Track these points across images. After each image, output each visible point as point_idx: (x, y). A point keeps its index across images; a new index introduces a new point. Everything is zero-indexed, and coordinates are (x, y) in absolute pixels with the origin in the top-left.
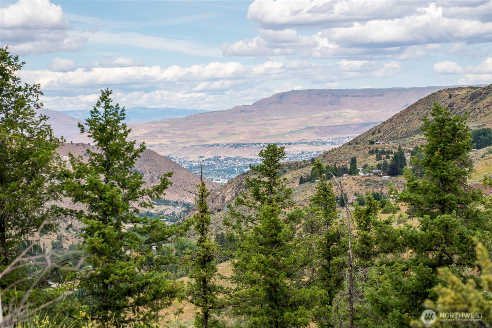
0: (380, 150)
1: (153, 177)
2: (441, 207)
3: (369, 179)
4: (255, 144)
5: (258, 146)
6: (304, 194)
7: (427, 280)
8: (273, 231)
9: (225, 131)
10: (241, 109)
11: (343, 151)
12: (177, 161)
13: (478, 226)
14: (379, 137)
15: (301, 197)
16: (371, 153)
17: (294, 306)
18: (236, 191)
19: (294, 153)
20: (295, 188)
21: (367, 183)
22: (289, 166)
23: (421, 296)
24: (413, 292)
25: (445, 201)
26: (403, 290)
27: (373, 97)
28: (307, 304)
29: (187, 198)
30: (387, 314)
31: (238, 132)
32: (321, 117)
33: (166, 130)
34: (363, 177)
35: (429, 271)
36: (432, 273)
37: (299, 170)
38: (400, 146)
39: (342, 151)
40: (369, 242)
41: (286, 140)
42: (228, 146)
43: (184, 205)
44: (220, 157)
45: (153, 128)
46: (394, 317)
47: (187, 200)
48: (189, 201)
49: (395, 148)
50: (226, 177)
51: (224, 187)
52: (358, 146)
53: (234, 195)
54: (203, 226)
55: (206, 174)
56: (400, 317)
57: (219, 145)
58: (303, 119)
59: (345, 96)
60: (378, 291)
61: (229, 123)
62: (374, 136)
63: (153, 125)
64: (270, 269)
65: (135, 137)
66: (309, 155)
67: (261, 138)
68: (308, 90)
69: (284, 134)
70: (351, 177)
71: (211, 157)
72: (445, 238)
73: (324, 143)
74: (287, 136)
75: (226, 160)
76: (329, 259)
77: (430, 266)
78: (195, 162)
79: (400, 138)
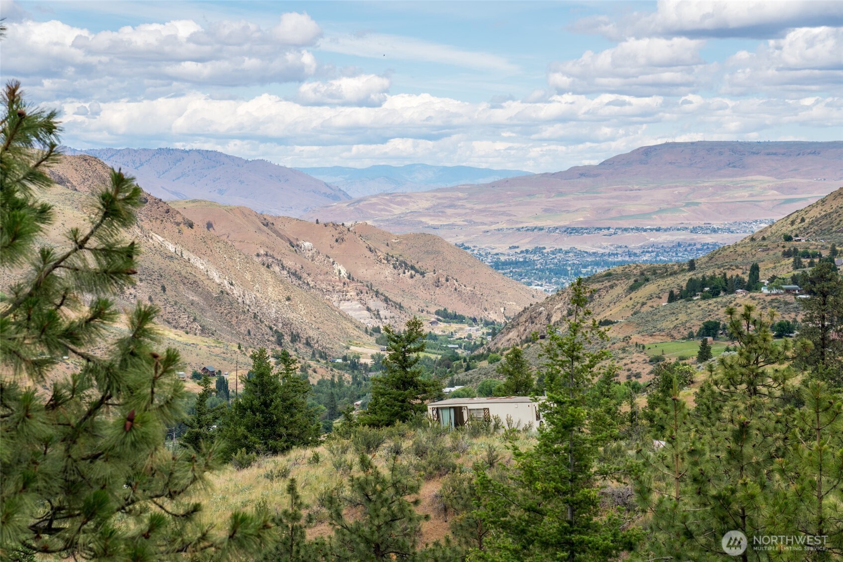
0: (801, 250)
1: (438, 279)
3: (776, 299)
4: (601, 229)
5: (606, 232)
6: (674, 319)
9: (554, 207)
10: (580, 172)
11: (742, 250)
12: (476, 252)
14: (802, 229)
15: (668, 322)
16: (787, 254)
18: (569, 306)
19: (665, 245)
20: (661, 309)
21: (774, 304)
22: (655, 271)
27: (801, 155)
29: (491, 312)
31: (574, 209)
32: (711, 187)
33: (460, 203)
34: (768, 295)
37: (669, 279)
38: (834, 246)
39: (740, 250)
41: (652, 223)
42: (558, 231)
43: (487, 324)
44: (544, 248)
45: (440, 198)
47: (490, 316)
48: (494, 318)
49: (826, 248)
50: (553, 281)
51: (551, 300)
52: (765, 243)
53: (565, 313)
55: (521, 276)
57: (542, 229)
58: (683, 190)
59: (754, 153)
61: (560, 194)
62: (794, 227)
63: (439, 195)
65: (411, 212)
66: (689, 249)
67: (612, 219)
68: (692, 143)
69: (649, 214)
70: (749, 295)
71: (530, 247)
73: (715, 231)
74: (654, 216)
75: (553, 253)
78: (504, 254)
79: (836, 232)
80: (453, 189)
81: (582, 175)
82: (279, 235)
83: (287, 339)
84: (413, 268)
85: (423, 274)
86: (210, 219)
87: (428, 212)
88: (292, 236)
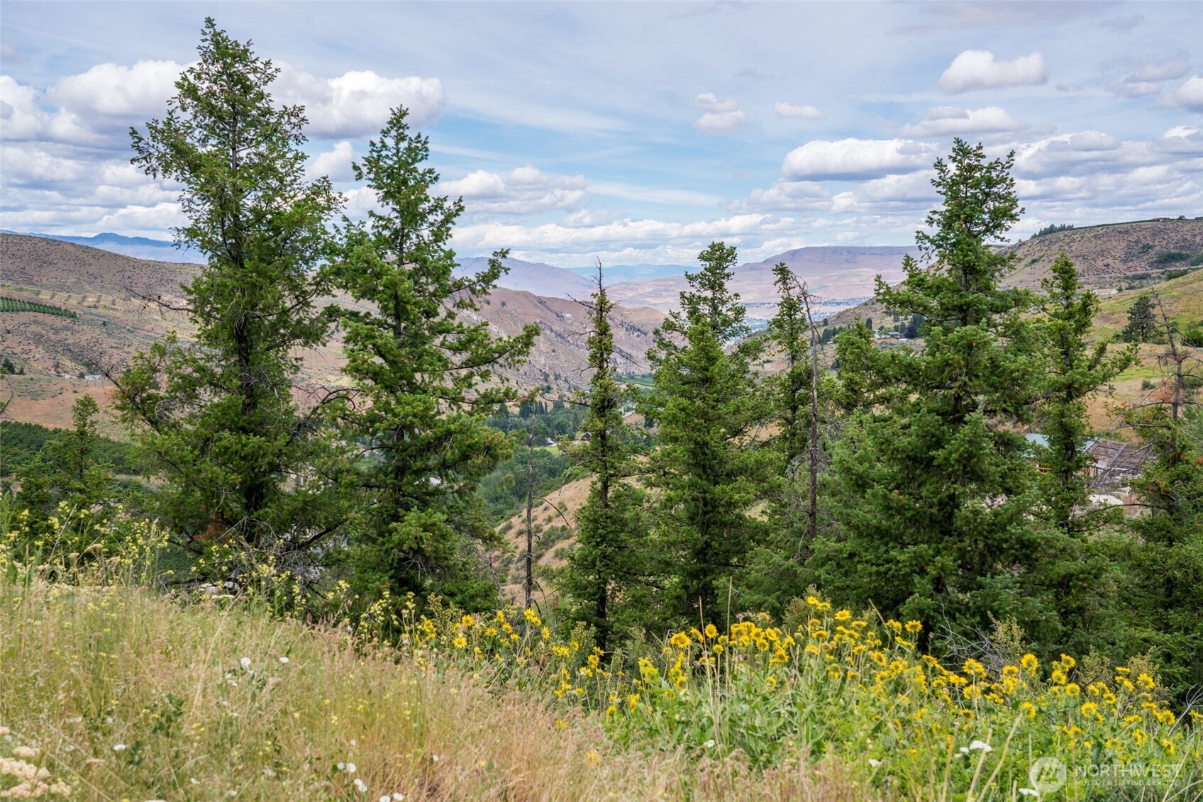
2: (961, 316)
3: (885, 342)
5: (768, 304)
7: (933, 436)
8: (703, 363)
10: (750, 267)
11: (859, 311)
13: (1019, 350)
17: (731, 476)
23: (922, 463)
24: (908, 457)
25: (969, 305)
26: (892, 453)
28: (752, 474)
30: (864, 492)
31: (747, 290)
32: (836, 276)
33: (671, 288)
34: (879, 339)
35: (937, 421)
36: (943, 425)
39: (857, 311)
40: (856, 388)
46: (874, 496)
52: (874, 306)
54: (602, 354)
56: (885, 497)
58: (818, 278)
60: (856, 455)
63: (658, 283)
64: (696, 421)
65: (639, 295)
66: (822, 316)
72: (967, 366)
73: (838, 304)
76: (794, 409)
77: (938, 415)
80: (666, 280)
81: (752, 269)
82: (549, 309)
83: (552, 377)
84: (639, 330)
85: (645, 334)
86: (504, 300)
87: (650, 295)
88: (557, 310)
